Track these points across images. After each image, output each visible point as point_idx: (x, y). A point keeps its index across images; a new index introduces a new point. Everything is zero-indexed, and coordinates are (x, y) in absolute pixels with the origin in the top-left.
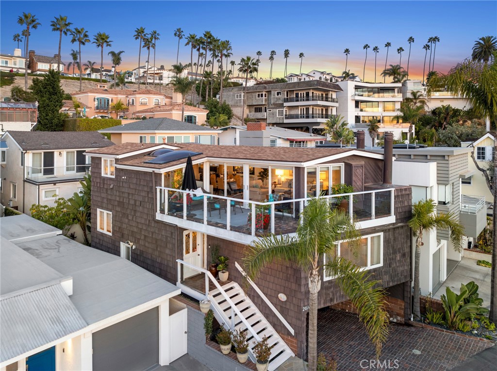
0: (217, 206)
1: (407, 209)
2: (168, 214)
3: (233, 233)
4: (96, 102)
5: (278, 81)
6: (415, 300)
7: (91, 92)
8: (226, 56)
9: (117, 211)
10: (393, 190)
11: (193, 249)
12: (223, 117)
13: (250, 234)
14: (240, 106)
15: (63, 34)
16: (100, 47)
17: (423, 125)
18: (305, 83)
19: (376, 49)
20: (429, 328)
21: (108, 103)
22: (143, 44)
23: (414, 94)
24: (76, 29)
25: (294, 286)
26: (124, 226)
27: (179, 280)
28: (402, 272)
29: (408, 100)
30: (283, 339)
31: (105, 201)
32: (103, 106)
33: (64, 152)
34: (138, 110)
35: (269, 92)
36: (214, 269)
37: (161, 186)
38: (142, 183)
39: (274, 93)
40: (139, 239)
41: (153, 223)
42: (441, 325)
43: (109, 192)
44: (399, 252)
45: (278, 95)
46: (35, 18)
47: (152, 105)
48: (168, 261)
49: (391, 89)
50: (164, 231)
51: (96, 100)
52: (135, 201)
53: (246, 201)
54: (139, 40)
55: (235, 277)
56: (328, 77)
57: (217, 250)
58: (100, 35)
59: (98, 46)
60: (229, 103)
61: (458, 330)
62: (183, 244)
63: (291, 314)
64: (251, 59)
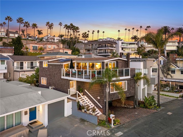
0: (80, 73)
1: (134, 74)
2: (65, 76)
3: (85, 79)
4: (33, 47)
5: (95, 41)
6: (137, 101)
7: (31, 44)
8: (78, 32)
9: (48, 77)
10: (130, 69)
11: (72, 87)
13: (90, 79)
14: (83, 49)
16: (34, 29)
17: (144, 56)
18: (105, 41)
19: (129, 30)
20: (140, 108)
21: (37, 48)
23: (141, 45)
25: (102, 94)
26: (51, 82)
29: (139, 47)
30: (99, 110)
32: (35, 49)
33: (27, 62)
34: (47, 50)
35: (92, 45)
37: (63, 68)
38: (57, 68)
40: (56, 85)
41: (60, 79)
42: (144, 107)
44: (132, 87)
45: (95, 45)
46: (11, 18)
47: (53, 48)
50: (64, 81)
52: (55, 73)
54: (47, 26)
56: (113, 40)
57: (79, 87)
60: (79, 48)
61: (148, 108)
63: (101, 102)
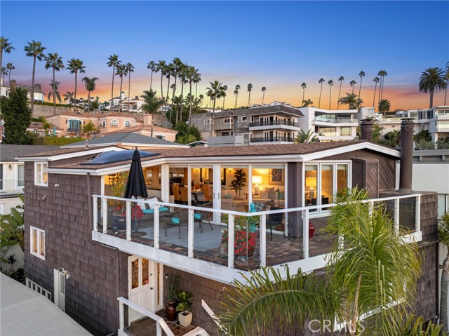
0: (176, 221)
2: (108, 233)
3: (198, 262)
4: (68, 125)
5: (243, 108)
7: (63, 114)
8: (195, 81)
9: (50, 229)
10: (418, 196)
11: (143, 281)
12: (191, 137)
13: (225, 264)
14: (208, 131)
15: (37, 60)
19: (330, 82)
21: (80, 125)
22: (116, 71)
24: (50, 55)
26: (58, 248)
27: (122, 326)
28: (427, 307)
31: (38, 216)
32: (75, 128)
34: (109, 131)
35: (236, 117)
36: (172, 309)
37: (100, 194)
38: (76, 192)
39: (240, 118)
40: (74, 266)
41: (90, 244)
43: (42, 205)
44: (424, 280)
45: (244, 119)
46: (7, 42)
47: (123, 127)
48: (107, 298)
49: (347, 116)
50: (102, 256)
51: (68, 122)
52: (69, 215)
53: (217, 210)
54: (112, 67)
55: (202, 321)
57: (176, 282)
58: (73, 61)
59: (73, 72)
60: (200, 128)
62: (127, 275)
64: (220, 83)
